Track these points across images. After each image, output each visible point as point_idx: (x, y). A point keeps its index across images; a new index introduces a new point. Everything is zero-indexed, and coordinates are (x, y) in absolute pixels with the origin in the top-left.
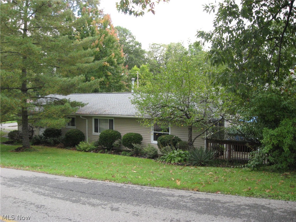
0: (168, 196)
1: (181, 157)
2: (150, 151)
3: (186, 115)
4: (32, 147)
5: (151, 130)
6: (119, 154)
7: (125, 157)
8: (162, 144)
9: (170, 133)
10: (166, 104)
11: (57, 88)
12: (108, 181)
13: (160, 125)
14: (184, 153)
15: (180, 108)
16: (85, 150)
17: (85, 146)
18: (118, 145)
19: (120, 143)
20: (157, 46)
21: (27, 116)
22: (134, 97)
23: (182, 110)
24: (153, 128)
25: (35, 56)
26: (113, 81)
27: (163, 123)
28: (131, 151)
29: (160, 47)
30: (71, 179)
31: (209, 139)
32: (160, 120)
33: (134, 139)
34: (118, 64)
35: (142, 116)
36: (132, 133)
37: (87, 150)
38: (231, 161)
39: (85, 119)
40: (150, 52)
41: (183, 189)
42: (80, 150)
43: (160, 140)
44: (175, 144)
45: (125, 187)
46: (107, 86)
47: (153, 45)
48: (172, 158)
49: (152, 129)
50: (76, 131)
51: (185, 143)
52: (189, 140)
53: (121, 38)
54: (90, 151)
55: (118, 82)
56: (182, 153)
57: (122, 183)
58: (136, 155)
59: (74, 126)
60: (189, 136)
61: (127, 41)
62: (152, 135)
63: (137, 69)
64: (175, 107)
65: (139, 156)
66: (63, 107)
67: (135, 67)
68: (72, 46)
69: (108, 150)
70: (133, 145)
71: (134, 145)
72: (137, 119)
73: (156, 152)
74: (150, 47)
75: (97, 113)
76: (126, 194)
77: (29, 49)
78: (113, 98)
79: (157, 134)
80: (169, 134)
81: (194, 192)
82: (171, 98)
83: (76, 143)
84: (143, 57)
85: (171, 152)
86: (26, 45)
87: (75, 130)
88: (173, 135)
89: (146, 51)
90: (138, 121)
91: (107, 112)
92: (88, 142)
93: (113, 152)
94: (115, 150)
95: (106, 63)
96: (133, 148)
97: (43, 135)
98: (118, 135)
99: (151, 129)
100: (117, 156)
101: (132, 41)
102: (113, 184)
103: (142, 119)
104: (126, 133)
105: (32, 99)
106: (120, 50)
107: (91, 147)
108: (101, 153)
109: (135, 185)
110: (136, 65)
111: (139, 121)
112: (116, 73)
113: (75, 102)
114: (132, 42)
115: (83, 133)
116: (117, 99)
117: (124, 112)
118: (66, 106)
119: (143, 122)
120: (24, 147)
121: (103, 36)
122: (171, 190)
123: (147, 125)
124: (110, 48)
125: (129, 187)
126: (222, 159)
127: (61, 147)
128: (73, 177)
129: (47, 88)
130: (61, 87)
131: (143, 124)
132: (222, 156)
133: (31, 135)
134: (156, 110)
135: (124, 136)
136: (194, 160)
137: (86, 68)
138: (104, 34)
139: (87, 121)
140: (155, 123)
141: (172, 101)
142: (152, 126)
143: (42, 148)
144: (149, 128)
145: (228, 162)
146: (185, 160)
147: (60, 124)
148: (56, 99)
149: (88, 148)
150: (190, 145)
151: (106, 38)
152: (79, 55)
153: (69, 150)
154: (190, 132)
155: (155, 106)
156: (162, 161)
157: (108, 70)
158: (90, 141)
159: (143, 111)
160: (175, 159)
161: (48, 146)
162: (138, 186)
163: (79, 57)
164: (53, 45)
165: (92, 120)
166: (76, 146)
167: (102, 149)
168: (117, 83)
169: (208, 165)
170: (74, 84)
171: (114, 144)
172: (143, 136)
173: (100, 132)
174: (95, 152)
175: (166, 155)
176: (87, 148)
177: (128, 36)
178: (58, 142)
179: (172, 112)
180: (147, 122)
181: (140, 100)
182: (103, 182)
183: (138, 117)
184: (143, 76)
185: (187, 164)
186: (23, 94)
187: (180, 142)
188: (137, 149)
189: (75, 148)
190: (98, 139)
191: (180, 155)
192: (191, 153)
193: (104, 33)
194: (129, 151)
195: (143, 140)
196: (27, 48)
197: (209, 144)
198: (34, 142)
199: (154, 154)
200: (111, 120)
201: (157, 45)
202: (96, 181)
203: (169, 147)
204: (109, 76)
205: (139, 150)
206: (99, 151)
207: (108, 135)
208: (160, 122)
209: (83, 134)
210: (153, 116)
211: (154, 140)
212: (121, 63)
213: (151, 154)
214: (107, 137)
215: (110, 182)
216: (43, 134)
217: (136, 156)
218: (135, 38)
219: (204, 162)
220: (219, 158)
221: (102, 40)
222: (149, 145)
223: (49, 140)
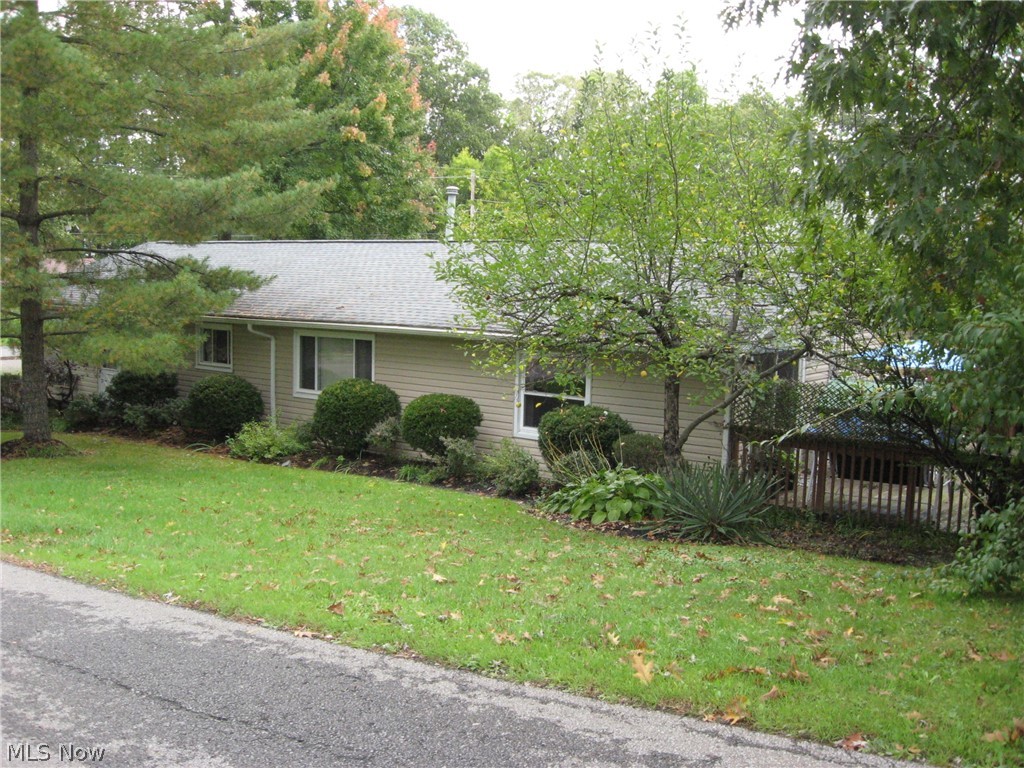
0: (596, 754)
1: (633, 499)
2: (510, 470)
3: (659, 331)
4: (57, 442)
5: (516, 388)
6: (391, 476)
7: (413, 488)
8: (558, 441)
9: (587, 401)
10: (579, 285)
11: (150, 213)
12: (309, 633)
13: (550, 367)
14: (643, 485)
15: (635, 300)
16: (261, 457)
17: (263, 440)
18: (385, 439)
19: (395, 432)
20: (543, 82)
21: (40, 322)
22: (451, 251)
23: (643, 313)
24: (523, 382)
25: (64, 84)
26: (379, 199)
27: (565, 361)
28: (435, 464)
29: (553, 84)
30: (142, 614)
31: (741, 427)
32: (551, 348)
33: (448, 421)
34: (401, 135)
35: (482, 330)
36: (442, 395)
37: (268, 456)
38: (825, 515)
39: (269, 336)
40: (518, 102)
41: (668, 705)
42: (243, 456)
43: (549, 424)
44: (607, 446)
45: (380, 676)
46: (358, 217)
47: (529, 77)
48: (595, 503)
49: (520, 385)
50: (229, 383)
51: (650, 443)
52: (666, 433)
53: (418, 48)
54: (278, 459)
55: (400, 202)
56: (637, 483)
57: (368, 650)
58: (455, 481)
59: (225, 362)
60: (669, 416)
61: (437, 61)
62: (519, 406)
63: (471, 160)
64: (616, 299)
65: (465, 484)
66: (168, 288)
67: (464, 156)
68: (219, 55)
69: (350, 456)
70: (442, 442)
71: (449, 442)
72: (460, 341)
73: (533, 471)
74: (517, 86)
75: (311, 317)
76: (377, 725)
77: (39, 54)
78: (374, 260)
79: (538, 405)
80: (581, 403)
81: (727, 732)
82: (597, 259)
83: (232, 427)
84: (493, 122)
85: (594, 475)
86: (24, 37)
87: (225, 379)
88: (601, 406)
89: (503, 99)
90: (464, 351)
91: (347, 314)
92: (274, 425)
93: (366, 464)
94: (375, 456)
95: (355, 131)
96: (442, 454)
97: (107, 394)
98: (388, 403)
99: (517, 382)
100: (382, 482)
101: (457, 62)
102: (327, 652)
103: (481, 342)
104: (419, 395)
105: (64, 258)
106: (408, 86)
107: (286, 445)
108: (322, 467)
109: (429, 668)
110: (467, 148)
111: (468, 349)
112: (391, 170)
113: (224, 272)
114: (453, 66)
115: (255, 388)
116: (389, 265)
117: (414, 314)
118: (179, 283)
119: (484, 355)
120: (27, 438)
121: (347, 27)
122: (608, 712)
123: (499, 368)
124: (373, 75)
125: (400, 674)
126: (790, 505)
127: (174, 443)
128: (159, 598)
129: (113, 212)
130: (165, 211)
131: (484, 363)
132: (790, 495)
133: (67, 392)
134: (538, 308)
135: (411, 406)
136: (684, 515)
137: (267, 140)
138: (350, 23)
139: (273, 343)
140: (530, 360)
141: (608, 270)
142: (520, 373)
143: (101, 445)
144: (508, 381)
145: (813, 519)
146: (648, 512)
147: (157, 354)
148: (152, 256)
149: (272, 449)
150: (672, 454)
151: (357, 36)
152: (243, 90)
153: (201, 454)
154: (673, 402)
155: (534, 290)
156: (557, 510)
157: (362, 157)
158: (282, 423)
159: (485, 312)
160: (608, 505)
161: (127, 435)
162: (443, 671)
163: (241, 95)
164: (140, 44)
165: (292, 341)
166: (230, 440)
167: (325, 455)
168: (396, 208)
169: (744, 537)
170: (217, 198)
171: (372, 436)
172: (482, 409)
173: (319, 388)
174: (300, 465)
175: (573, 488)
176: (269, 446)
177: (440, 43)
178: (164, 421)
179: (602, 316)
180: (500, 356)
181: (470, 264)
182: (284, 636)
183: (463, 332)
184: (491, 187)
185: (659, 530)
186: (21, 238)
187: (626, 437)
188: (459, 458)
189: (223, 447)
190: (312, 412)
191: (628, 493)
192: (673, 486)
193: (348, 19)
194: (429, 464)
195: (482, 423)
196: (28, 52)
197: (741, 445)
198: (76, 419)
199: (525, 478)
200: (365, 344)
201: (545, 77)
202: (253, 630)
203: (583, 454)
204: (367, 179)
205: (465, 463)
206: (314, 461)
207: (351, 401)
208: (553, 358)
209: (259, 395)
210: (525, 331)
211: (527, 423)
212: (409, 134)
213: (512, 478)
214: (345, 410)
215: (314, 637)
216: (109, 390)
217: (455, 486)
218: (464, 49)
219: (729, 525)
220: (777, 503)
221: (340, 45)
222: (507, 445)
223: (130, 412)
